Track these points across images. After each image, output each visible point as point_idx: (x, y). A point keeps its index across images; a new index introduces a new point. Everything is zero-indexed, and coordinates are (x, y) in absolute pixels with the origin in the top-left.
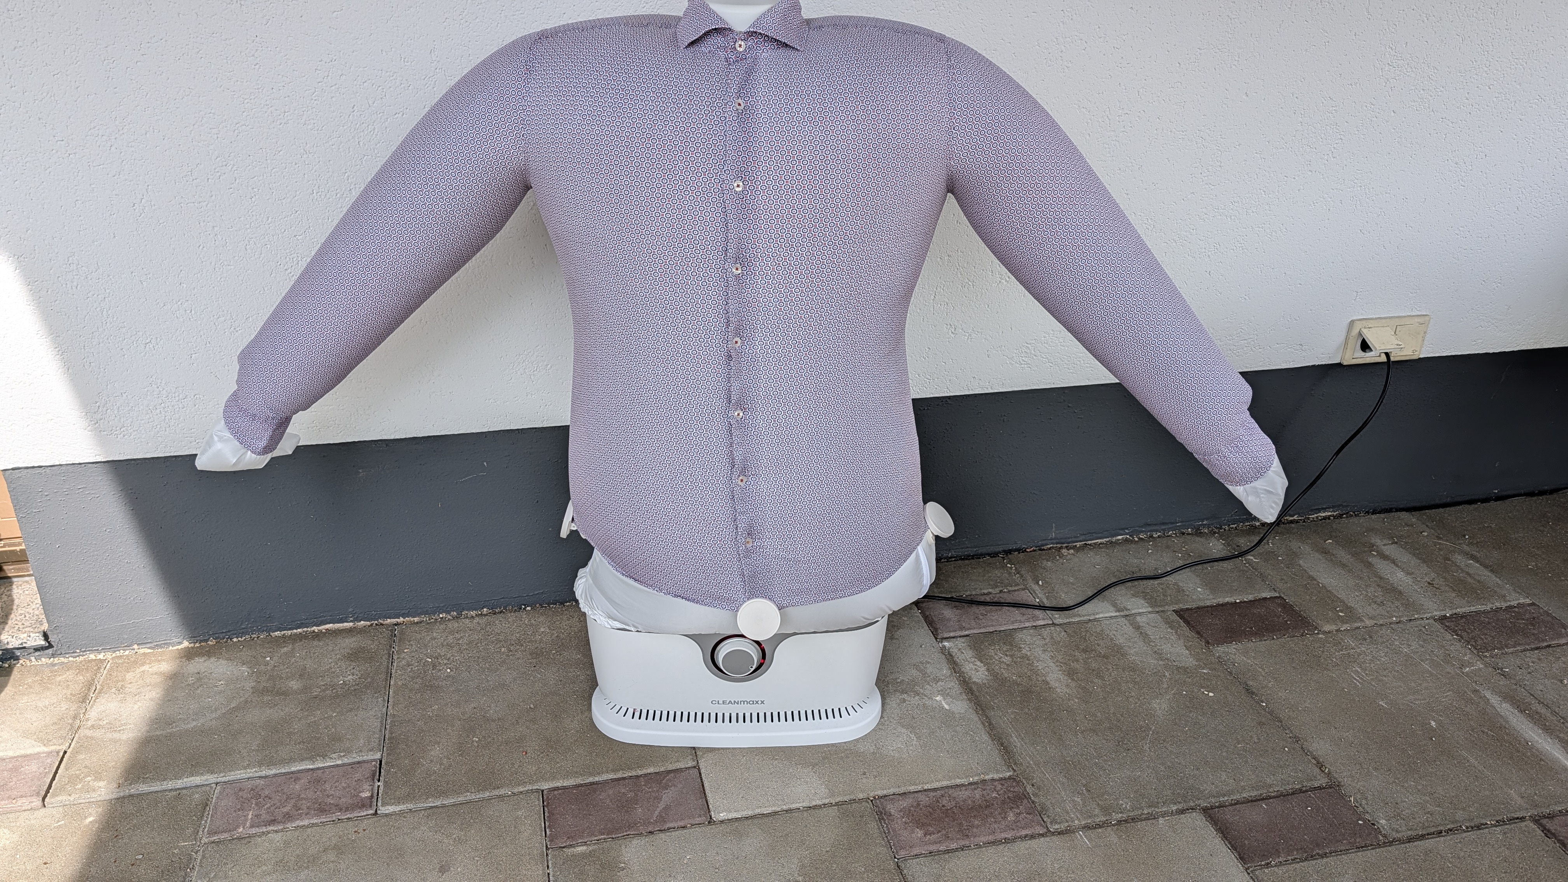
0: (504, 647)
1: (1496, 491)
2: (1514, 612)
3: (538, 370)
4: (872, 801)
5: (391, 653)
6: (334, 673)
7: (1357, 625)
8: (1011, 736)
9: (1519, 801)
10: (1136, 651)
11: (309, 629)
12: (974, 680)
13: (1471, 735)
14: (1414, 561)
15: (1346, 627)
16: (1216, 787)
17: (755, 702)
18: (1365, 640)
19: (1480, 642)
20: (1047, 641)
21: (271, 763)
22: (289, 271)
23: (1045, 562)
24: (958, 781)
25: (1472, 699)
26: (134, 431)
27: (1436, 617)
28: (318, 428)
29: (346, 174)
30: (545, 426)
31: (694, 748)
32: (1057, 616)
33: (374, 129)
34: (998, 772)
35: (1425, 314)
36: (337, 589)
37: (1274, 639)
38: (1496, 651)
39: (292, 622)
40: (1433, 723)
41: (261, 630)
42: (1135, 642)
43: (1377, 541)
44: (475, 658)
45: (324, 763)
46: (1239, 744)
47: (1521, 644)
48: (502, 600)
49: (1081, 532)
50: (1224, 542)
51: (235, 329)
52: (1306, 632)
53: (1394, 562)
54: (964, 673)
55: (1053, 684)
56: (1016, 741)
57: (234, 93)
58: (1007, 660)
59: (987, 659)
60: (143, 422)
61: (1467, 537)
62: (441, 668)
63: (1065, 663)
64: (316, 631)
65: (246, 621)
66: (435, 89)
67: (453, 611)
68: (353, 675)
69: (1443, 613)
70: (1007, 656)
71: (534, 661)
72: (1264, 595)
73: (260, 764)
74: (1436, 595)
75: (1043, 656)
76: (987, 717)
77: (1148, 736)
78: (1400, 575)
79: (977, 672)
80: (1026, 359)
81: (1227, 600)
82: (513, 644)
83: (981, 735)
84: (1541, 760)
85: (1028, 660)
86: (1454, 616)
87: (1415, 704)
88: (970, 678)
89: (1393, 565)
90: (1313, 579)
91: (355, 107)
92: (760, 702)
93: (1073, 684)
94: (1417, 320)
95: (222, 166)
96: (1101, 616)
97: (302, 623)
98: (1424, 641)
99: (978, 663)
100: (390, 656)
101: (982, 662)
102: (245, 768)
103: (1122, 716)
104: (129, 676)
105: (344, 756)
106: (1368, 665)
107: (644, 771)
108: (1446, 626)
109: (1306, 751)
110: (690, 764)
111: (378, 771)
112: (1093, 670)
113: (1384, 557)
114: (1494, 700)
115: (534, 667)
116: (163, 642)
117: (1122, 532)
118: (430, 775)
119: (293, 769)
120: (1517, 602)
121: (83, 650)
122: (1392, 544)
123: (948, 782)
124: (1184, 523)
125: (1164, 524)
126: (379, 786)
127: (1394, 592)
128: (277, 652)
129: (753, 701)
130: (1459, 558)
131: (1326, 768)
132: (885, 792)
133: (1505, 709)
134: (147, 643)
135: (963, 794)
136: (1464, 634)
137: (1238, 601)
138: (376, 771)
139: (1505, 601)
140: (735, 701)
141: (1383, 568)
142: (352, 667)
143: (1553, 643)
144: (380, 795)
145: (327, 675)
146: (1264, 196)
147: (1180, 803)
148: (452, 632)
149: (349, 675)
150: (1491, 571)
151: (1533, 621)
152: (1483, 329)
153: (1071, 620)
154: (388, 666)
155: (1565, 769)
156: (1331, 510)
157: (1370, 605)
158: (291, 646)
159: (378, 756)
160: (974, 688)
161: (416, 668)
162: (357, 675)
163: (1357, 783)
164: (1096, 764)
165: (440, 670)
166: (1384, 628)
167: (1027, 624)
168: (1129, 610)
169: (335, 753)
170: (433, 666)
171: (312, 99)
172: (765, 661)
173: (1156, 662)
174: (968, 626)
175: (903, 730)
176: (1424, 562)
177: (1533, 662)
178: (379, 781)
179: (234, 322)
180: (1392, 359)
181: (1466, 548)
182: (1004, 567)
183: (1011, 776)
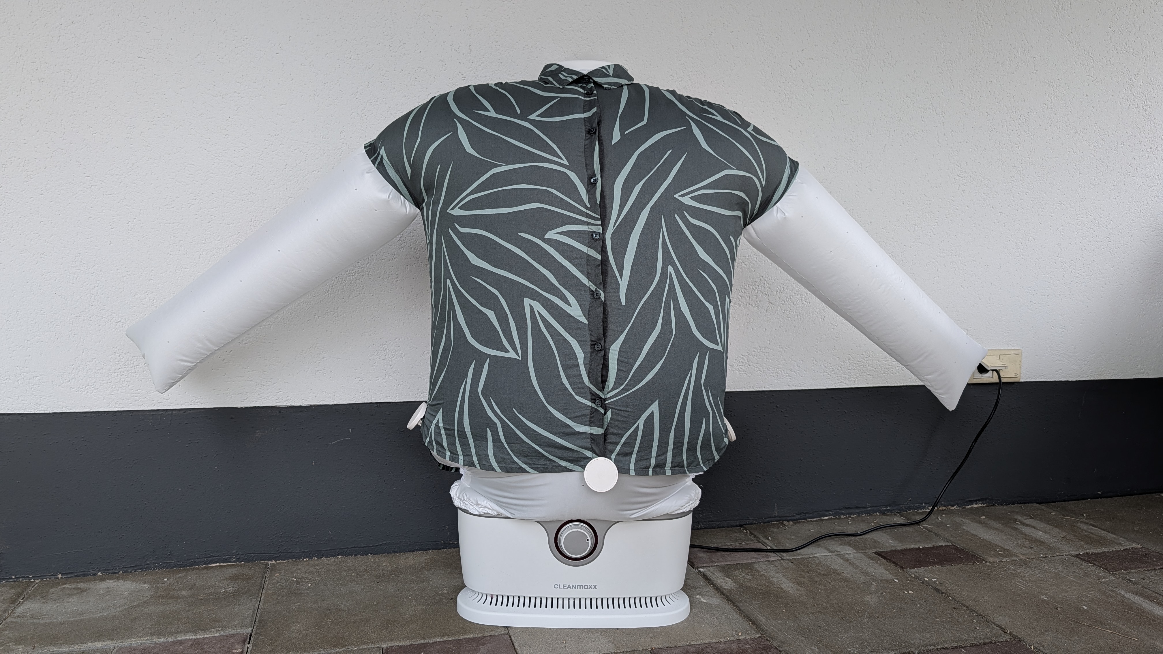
0: (354, 573)
1: (1100, 493)
2: (1130, 551)
3: (395, 357)
4: (649, 651)
5: (265, 576)
6: (218, 586)
7: (1014, 558)
8: (757, 615)
10: (848, 571)
12: (725, 587)
13: (1115, 613)
14: (1048, 527)
15: (1006, 559)
18: (1022, 565)
19: (1108, 566)
20: (779, 567)
23: (771, 529)
24: (718, 640)
25: (1110, 595)
30: (397, 401)
32: (784, 555)
34: (749, 635)
35: (1017, 348)
36: (227, 532)
37: (952, 565)
38: (1123, 571)
39: (188, 560)
40: (1085, 607)
41: (162, 566)
42: (847, 568)
43: (1019, 517)
44: (331, 578)
45: (204, 635)
46: (936, 619)
47: (1141, 567)
48: (354, 549)
49: (797, 512)
50: (904, 518)
52: (976, 562)
53: (1033, 527)
54: (716, 584)
55: (786, 589)
56: (761, 618)
58: (750, 577)
59: (733, 577)
61: (1085, 515)
65: (151, 558)
67: (315, 557)
68: (233, 587)
69: (1077, 553)
70: (749, 575)
71: (378, 580)
72: (940, 544)
73: (152, 635)
74: (1069, 543)
75: (776, 575)
76: (737, 606)
77: (865, 615)
78: (1041, 534)
79: (727, 584)
81: (912, 546)
82: (361, 571)
83: (733, 615)
85: (765, 577)
86: (1086, 554)
87: (1068, 597)
88: (721, 586)
89: (1033, 529)
90: (975, 535)
93: (802, 589)
94: (1012, 352)
96: (818, 555)
97: (195, 562)
98: (1067, 566)
99: (727, 579)
100: (264, 578)
101: (729, 578)
102: (139, 637)
104: (53, 590)
105: (221, 631)
106: (1027, 578)
107: (466, 637)
108: (1081, 559)
109: (990, 622)
110: (502, 633)
111: (248, 638)
114: (1128, 595)
115: (378, 583)
116: (82, 573)
117: (827, 513)
118: (291, 640)
119: (179, 638)
120: (1131, 547)
121: (17, 576)
123: (710, 641)
124: (873, 508)
125: (857, 508)
127: (1037, 542)
128: (173, 576)
130: (1082, 526)
131: (1007, 631)
132: (661, 646)
133: (1138, 600)
134: (69, 573)
135: (723, 646)
136: (1097, 563)
137: (921, 547)
138: (247, 639)
139: (1122, 546)
141: (1027, 530)
142: (233, 583)
144: (249, 651)
145: (212, 588)
147: (896, 650)
148: (314, 566)
149: (230, 588)
150: (1107, 532)
151: (1146, 555)
153: (795, 557)
154: (261, 583)
156: (981, 502)
157: (1021, 548)
158: (184, 574)
159: (249, 630)
160: (725, 591)
161: (284, 584)
162: (236, 587)
163: (1034, 638)
165: (303, 585)
166: (1035, 560)
167: (762, 560)
168: (839, 552)
169: (214, 629)
170: (297, 583)
173: (864, 577)
174: (716, 560)
176: (1056, 527)
177: (1152, 576)
178: (249, 644)
180: (1003, 380)
181: (1085, 520)
182: (741, 532)
183: (759, 637)
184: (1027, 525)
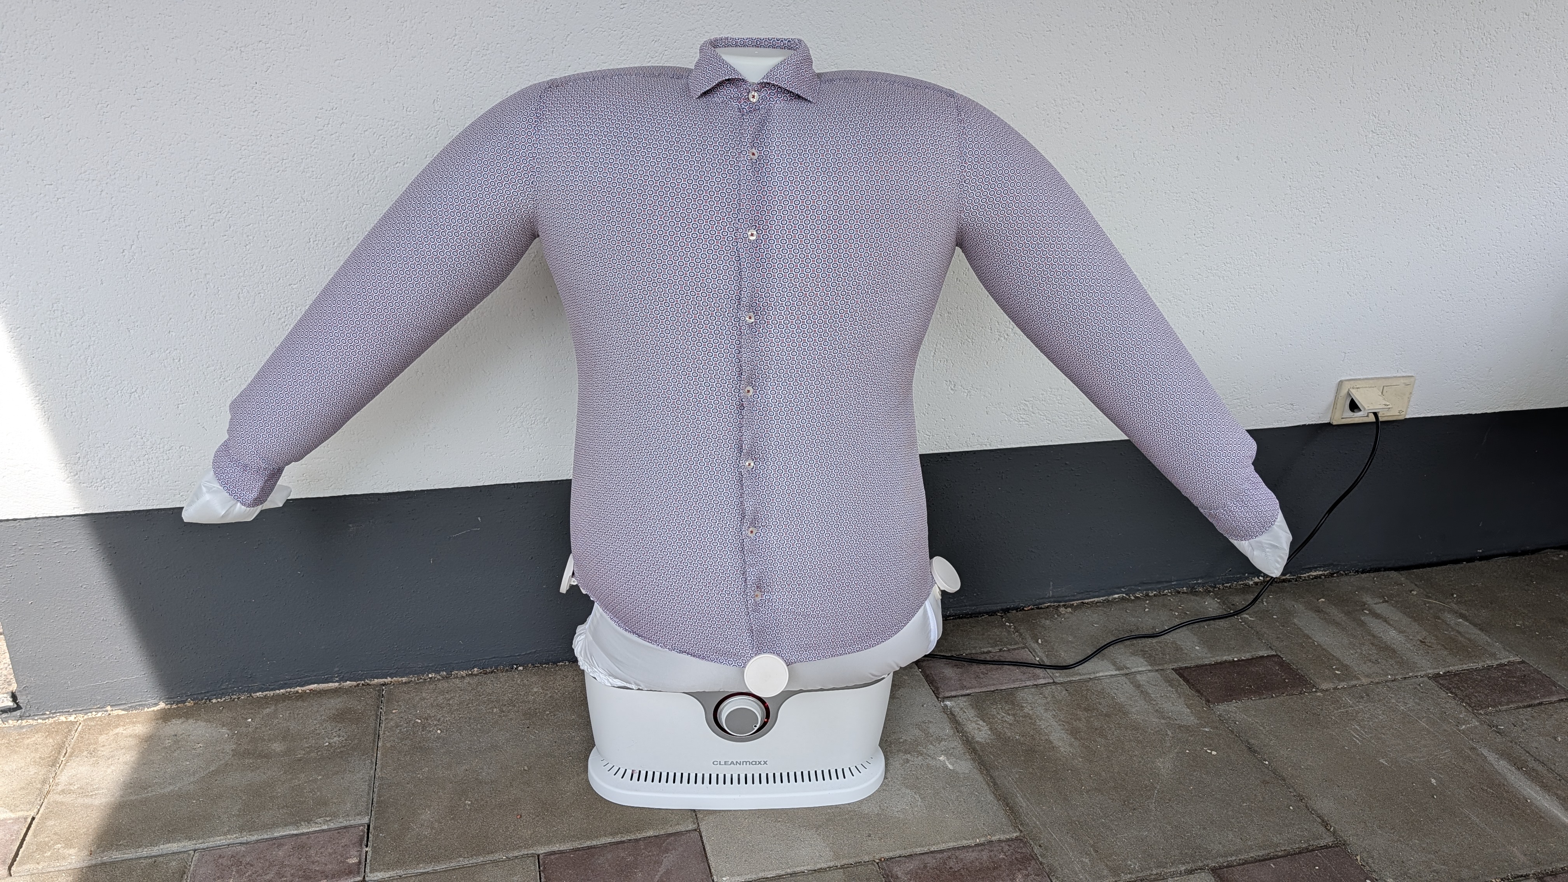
0: (496, 708)
1: (1480, 551)
2: (1505, 670)
3: (536, 423)
4: (878, 863)
5: (379, 714)
6: (319, 734)
7: (1354, 682)
8: (1016, 796)
9: (1522, 858)
10: (1138, 709)
11: (292, 690)
12: (977, 739)
13: (1471, 792)
14: (1406, 620)
15: (1343, 684)
16: (1223, 847)
17: (758, 763)
18: (1363, 698)
19: (1474, 699)
20: (1049, 699)
21: (252, 829)
22: (283, 320)
23: (1043, 621)
24: (965, 843)
25: (1469, 757)
26: (115, 483)
27: (1430, 675)
28: (308, 481)
29: (345, 223)
30: (542, 480)
31: (694, 811)
32: (1057, 675)
33: (374, 178)
34: (1004, 833)
35: (1410, 375)
36: (323, 647)
37: (1273, 697)
38: (1490, 708)
39: (276, 682)
40: (1433, 781)
41: (242, 691)
42: (1136, 701)
43: (1368, 599)
44: (466, 719)
45: (309, 828)
46: (1244, 803)
47: (1515, 702)
48: (494, 659)
49: (1078, 591)
50: (1219, 601)
51: (225, 379)
52: (1304, 690)
53: (1386, 621)
54: (967, 733)
55: (1056, 743)
56: (1021, 801)
57: (231, 140)
58: (1010, 719)
59: (989, 719)
60: (125, 474)
61: (1455, 596)
62: (431, 729)
63: (1068, 722)
64: (300, 691)
65: (226, 682)
66: (437, 139)
67: (443, 671)
68: (339, 736)
69: (1436, 671)
70: (1009, 715)
71: (528, 722)
72: (1261, 653)
73: (241, 829)
74: (1428, 653)
75: (1045, 715)
76: (991, 777)
77: (1153, 795)
78: (1393, 633)
79: (980, 732)
80: (1024, 417)
81: (1225, 658)
82: (505, 705)
83: (986, 796)
84: (1541, 817)
85: (1030, 719)
86: (1448, 674)
87: (1414, 761)
88: (973, 738)
89: (1384, 624)
90: (1308, 637)
91: (356, 155)
92: (762, 763)
93: (1076, 743)
94: (1402, 381)
95: (217, 213)
96: (1101, 674)
97: (286, 684)
98: (1420, 699)
99: (981, 722)
100: (378, 717)
101: (984, 721)
102: (225, 834)
103: (1126, 775)
104: (102, 738)
105: (330, 820)
106: (1366, 723)
107: (644, 835)
108: (1440, 684)
109: (1310, 810)
110: (691, 827)
111: (366, 836)
112: (1096, 729)
114: (1492, 757)
115: (528, 728)
116: (138, 704)
117: (1118, 590)
118: (421, 840)
119: (275, 834)
120: (1507, 660)
121: (53, 711)
122: (1383, 602)
123: (955, 844)
124: (1179, 582)
125: (1159, 582)
126: (367, 852)
127: (1387, 650)
128: (259, 713)
129: (756, 762)
130: (1449, 617)
131: (1331, 826)
132: (891, 854)
133: (1502, 765)
134: (121, 704)
135: (971, 856)
136: (1458, 692)
137: (1236, 659)
138: (364, 836)
139: (1496, 659)
140: (737, 762)
141: (1376, 626)
142: (338, 728)
143: (1545, 700)
144: (368, 861)
145: (312, 737)
146: (1255, 257)
147: (1187, 863)
148: (442, 692)
149: (335, 736)
150: (1480, 629)
151: (1524, 679)
152: (1465, 390)
153: (1071, 679)
154: (376, 727)
155: (1565, 826)
156: (1322, 569)
157: (1365, 663)
158: (273, 707)
159: (366, 820)
160: (978, 748)
161: (405, 729)
162: (343, 737)
163: (1362, 842)
164: (1102, 823)
165: (430, 731)
166: (1380, 686)
167: (1028, 683)
168: (1129, 668)
169: (320, 818)
170: (423, 727)
171: (311, 147)
172: (769, 720)
173: (1157, 720)
174: (969, 685)
175: (908, 791)
176: (1415, 621)
177: (1527, 720)
178: (367, 846)
179: (224, 371)
180: (1381, 419)
181: (1455, 606)
182: (1003, 625)
183: (1017, 837)
184: (1377, 616)
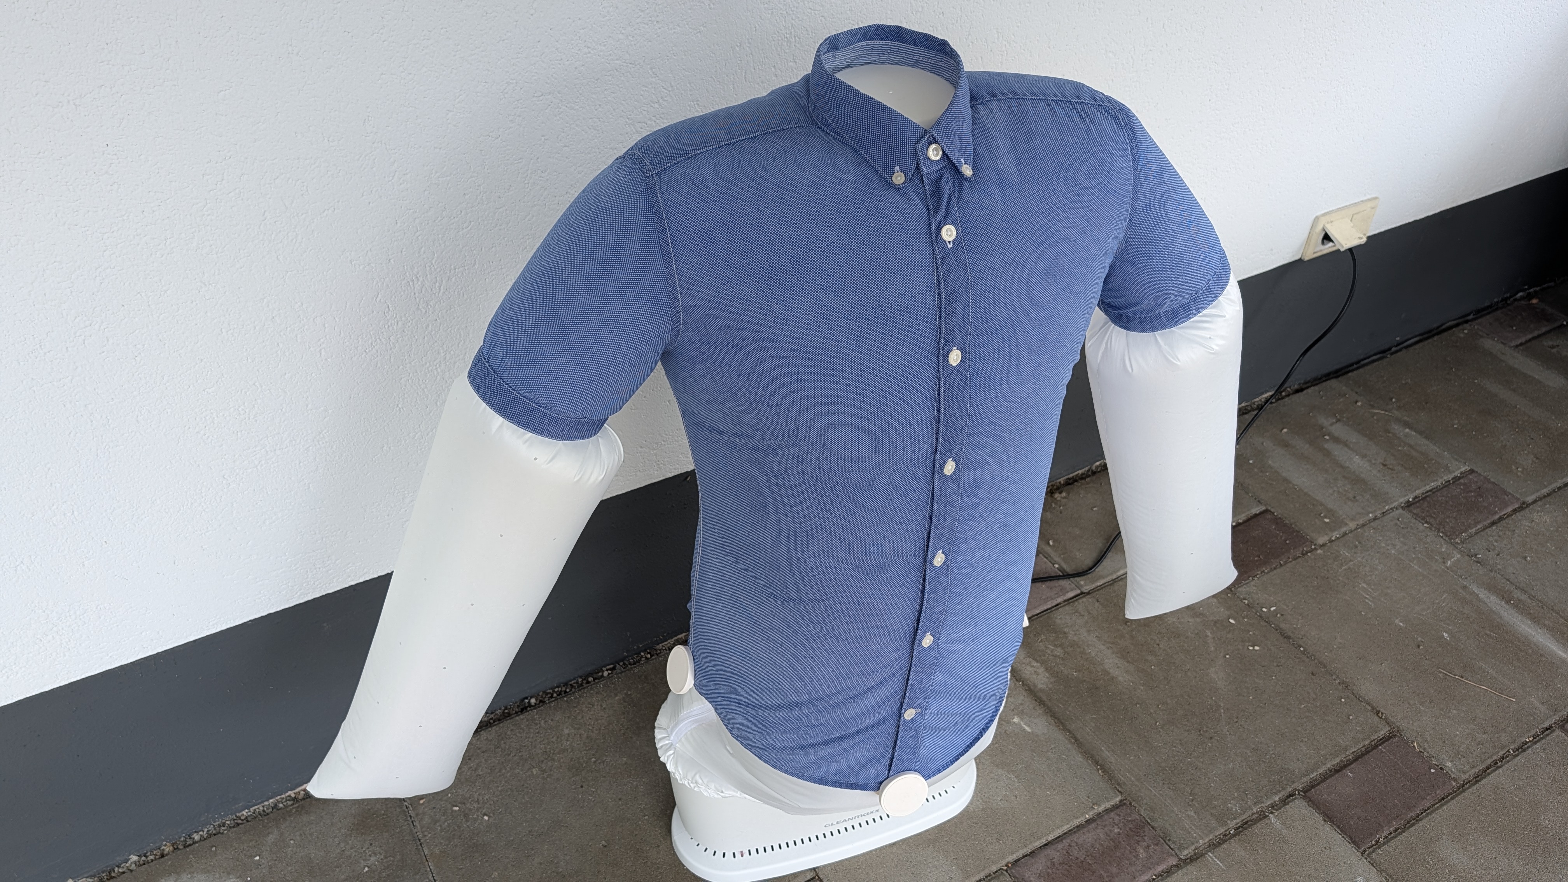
2: (1461, 484)
6: (350, 857)
8: (1101, 750)
9: (1543, 709)
11: (283, 796)
12: (1040, 686)
13: (1479, 641)
14: (1362, 440)
16: (1303, 763)
19: (1446, 526)
20: (1086, 617)
25: (1465, 598)
32: (1082, 583)
34: (1108, 799)
37: (1281, 566)
38: (1463, 534)
40: (1445, 635)
44: (507, 791)
47: (1480, 521)
55: (1114, 672)
58: (1059, 652)
61: (1395, 401)
62: (475, 816)
64: (293, 795)
68: (375, 854)
69: (1406, 498)
70: (1057, 646)
72: (1254, 511)
74: (1394, 477)
75: (1089, 638)
76: (1070, 732)
79: (1039, 676)
82: (543, 761)
83: (1074, 757)
84: (1541, 655)
85: (1078, 647)
89: (1347, 449)
90: (1288, 481)
93: (1131, 668)
94: (1370, 204)
98: (1404, 536)
99: (1035, 664)
101: (1037, 661)
103: (1189, 696)
108: (1415, 514)
112: (1143, 646)
113: (1336, 440)
114: (1481, 593)
120: (1459, 472)
122: (1337, 422)
130: (1396, 427)
131: (1382, 713)
133: (1493, 602)
136: (1432, 520)
142: (368, 843)
143: (1503, 513)
145: (344, 863)
147: (1280, 792)
149: (370, 855)
150: (1426, 437)
151: (1479, 491)
153: (1094, 585)
157: (1345, 503)
158: (276, 832)
160: (1044, 698)
162: (380, 854)
163: (1413, 724)
164: (1189, 763)
166: (1366, 528)
170: (464, 816)
173: (1193, 620)
175: (1000, 771)
176: (1370, 439)
181: (1398, 414)
183: (1121, 801)
